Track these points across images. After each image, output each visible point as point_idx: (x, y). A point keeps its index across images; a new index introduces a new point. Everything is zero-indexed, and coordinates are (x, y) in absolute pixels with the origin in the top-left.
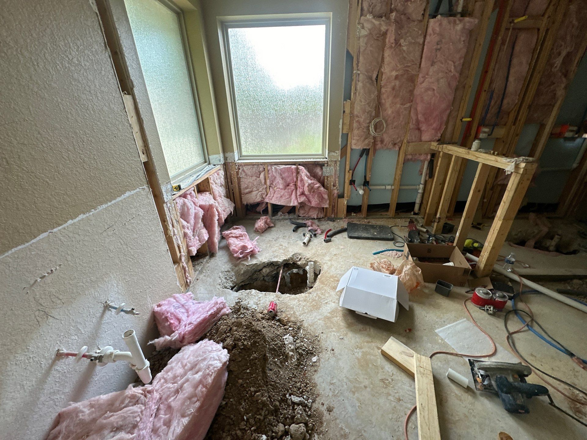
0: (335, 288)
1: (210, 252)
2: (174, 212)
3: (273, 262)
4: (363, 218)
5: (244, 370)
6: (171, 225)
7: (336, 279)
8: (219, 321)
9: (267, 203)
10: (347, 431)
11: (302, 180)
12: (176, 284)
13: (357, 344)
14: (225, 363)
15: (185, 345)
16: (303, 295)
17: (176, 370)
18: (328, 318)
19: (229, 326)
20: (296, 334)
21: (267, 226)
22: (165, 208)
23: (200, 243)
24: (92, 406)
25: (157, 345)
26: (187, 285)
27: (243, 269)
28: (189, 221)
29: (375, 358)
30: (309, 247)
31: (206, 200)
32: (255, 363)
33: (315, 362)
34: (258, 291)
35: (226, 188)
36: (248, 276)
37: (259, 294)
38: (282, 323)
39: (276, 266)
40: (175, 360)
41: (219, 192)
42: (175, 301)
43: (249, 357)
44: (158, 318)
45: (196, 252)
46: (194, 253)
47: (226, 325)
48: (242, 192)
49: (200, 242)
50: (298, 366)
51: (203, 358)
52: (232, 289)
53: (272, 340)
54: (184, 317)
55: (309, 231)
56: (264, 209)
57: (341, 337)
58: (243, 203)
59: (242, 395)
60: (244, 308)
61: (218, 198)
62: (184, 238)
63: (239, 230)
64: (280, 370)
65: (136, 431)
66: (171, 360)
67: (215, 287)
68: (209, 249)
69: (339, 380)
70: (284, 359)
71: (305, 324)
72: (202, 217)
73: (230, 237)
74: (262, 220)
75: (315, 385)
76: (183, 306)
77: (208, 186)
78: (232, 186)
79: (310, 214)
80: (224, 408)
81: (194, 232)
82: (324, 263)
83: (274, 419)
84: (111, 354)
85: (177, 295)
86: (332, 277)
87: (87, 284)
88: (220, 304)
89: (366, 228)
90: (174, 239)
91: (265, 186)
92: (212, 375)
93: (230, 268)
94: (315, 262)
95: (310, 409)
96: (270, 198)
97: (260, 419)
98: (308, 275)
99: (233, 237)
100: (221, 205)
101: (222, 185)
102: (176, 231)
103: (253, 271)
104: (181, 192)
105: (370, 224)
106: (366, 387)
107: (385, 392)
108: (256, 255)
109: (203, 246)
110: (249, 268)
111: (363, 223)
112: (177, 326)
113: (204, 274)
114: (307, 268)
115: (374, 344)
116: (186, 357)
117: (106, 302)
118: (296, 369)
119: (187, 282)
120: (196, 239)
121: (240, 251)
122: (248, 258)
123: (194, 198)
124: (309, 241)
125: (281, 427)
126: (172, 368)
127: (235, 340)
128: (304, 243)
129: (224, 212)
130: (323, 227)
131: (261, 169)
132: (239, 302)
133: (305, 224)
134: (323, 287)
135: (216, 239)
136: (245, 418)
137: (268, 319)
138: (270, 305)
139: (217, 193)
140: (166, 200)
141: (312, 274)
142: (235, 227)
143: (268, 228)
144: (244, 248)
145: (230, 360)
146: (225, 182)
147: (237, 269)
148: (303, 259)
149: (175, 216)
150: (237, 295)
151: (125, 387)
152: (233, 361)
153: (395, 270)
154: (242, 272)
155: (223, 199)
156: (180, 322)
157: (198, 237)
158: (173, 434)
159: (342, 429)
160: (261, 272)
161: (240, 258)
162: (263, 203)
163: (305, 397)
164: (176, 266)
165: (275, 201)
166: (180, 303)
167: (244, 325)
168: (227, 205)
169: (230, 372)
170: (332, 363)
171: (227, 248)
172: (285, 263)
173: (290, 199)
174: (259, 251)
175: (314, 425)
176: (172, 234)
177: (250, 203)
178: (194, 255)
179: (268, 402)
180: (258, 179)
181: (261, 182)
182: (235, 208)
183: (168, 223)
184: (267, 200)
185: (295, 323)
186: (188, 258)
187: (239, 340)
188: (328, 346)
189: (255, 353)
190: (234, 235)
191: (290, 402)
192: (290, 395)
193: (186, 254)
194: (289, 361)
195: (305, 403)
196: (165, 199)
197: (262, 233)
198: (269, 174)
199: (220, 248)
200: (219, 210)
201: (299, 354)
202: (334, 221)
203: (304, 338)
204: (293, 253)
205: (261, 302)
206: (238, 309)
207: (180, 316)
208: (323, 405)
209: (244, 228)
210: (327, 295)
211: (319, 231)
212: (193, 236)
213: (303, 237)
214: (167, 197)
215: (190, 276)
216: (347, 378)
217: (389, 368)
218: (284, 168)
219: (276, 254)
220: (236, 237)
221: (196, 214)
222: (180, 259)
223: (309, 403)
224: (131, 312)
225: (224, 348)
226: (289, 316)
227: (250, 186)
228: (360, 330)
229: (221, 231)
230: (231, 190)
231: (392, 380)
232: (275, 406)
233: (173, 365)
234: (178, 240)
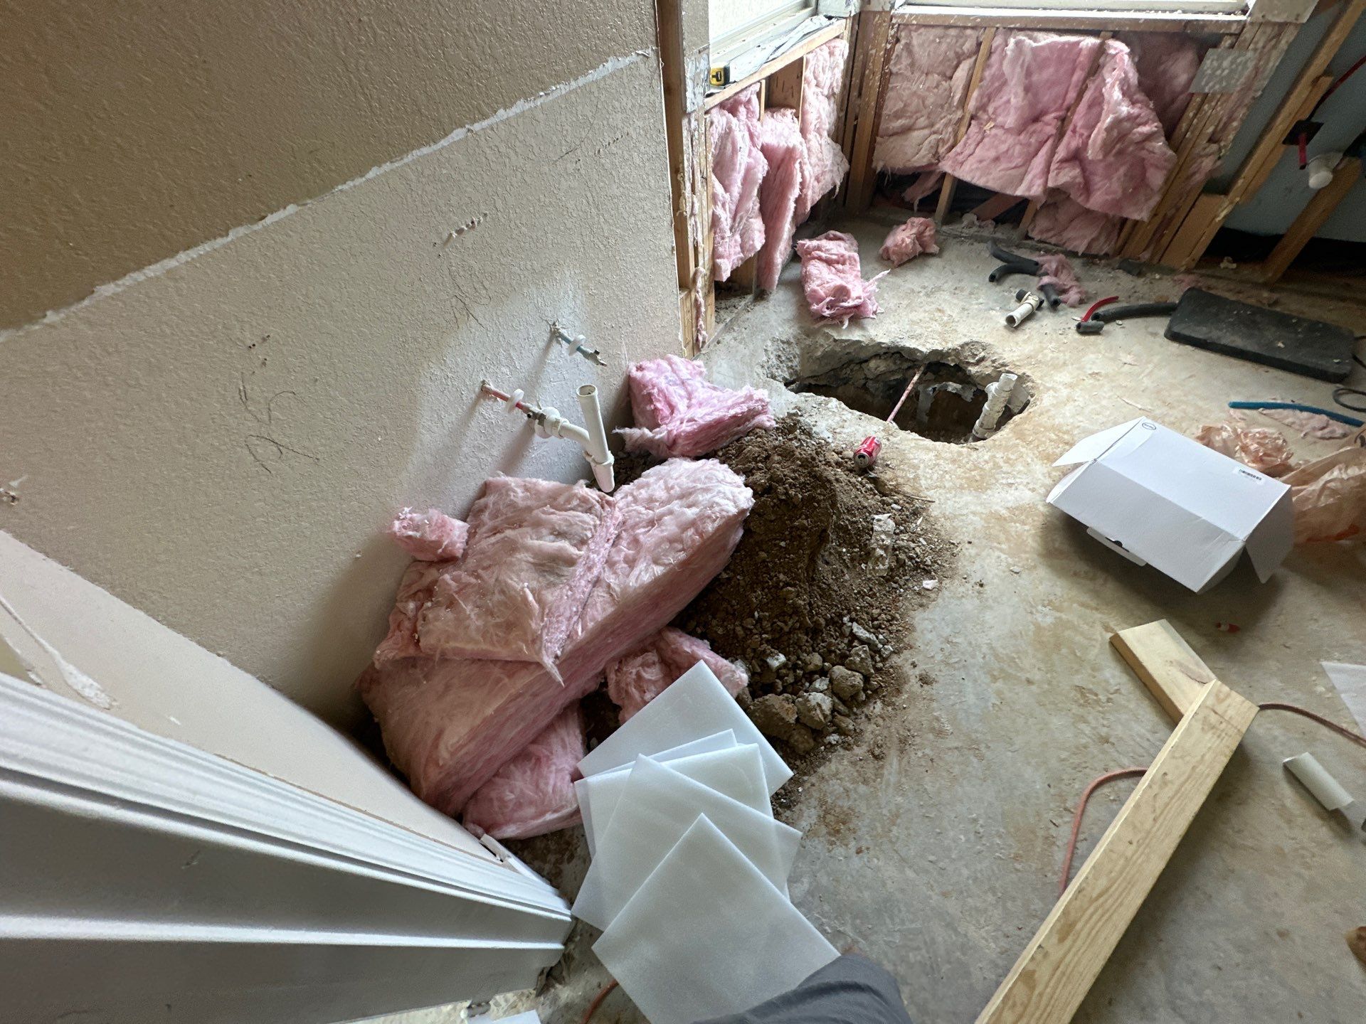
0: (1050, 458)
1: (758, 287)
2: (702, 149)
3: (903, 348)
4: (1256, 285)
5: (776, 539)
6: (688, 185)
7: (1066, 437)
8: (747, 435)
9: (944, 175)
10: (948, 727)
11: (1098, 101)
12: (677, 335)
13: (1052, 598)
14: (742, 512)
15: (675, 456)
16: (953, 447)
17: (654, 490)
18: (1000, 518)
19: (766, 450)
20: (906, 521)
21: (919, 249)
22: (685, 133)
23: (742, 255)
24: (526, 489)
25: (627, 440)
26: (696, 347)
27: (823, 345)
28: (730, 185)
29: (1086, 642)
30: (1021, 336)
31: (781, 134)
32: (801, 537)
33: (928, 590)
34: (843, 405)
35: (840, 109)
36: (829, 367)
37: (845, 412)
38: (880, 488)
39: (907, 360)
40: (655, 474)
41: (819, 117)
42: (669, 368)
43: (792, 521)
44: (635, 391)
45: (729, 275)
46: (725, 275)
47: (759, 447)
48: (883, 126)
49: (743, 252)
50: (888, 581)
51: (704, 486)
52: (787, 385)
53: (848, 511)
54: (681, 405)
55: (1042, 288)
56: (926, 194)
57: (1016, 569)
58: (873, 166)
59: (760, 578)
60: (803, 431)
61: (812, 136)
62: (710, 230)
63: (841, 243)
64: (845, 571)
65: (585, 548)
66: (648, 471)
67: (752, 367)
68: (758, 277)
69: (970, 643)
70: (861, 556)
71: (934, 511)
72: (760, 181)
73: (814, 258)
74: (913, 226)
75: (911, 629)
76: (683, 383)
77: (795, 89)
78: (858, 102)
79: (1069, 234)
80: (723, 584)
81: (734, 219)
82: (1048, 389)
83: (807, 641)
84: (557, 422)
85: (676, 359)
86: (1054, 428)
87: (526, 273)
88: (757, 401)
89: (1252, 319)
90: (691, 222)
91: (959, 114)
92: (715, 521)
93: (794, 337)
94: (1022, 379)
95: (884, 660)
96: (960, 158)
97: (782, 629)
98: (986, 406)
99: (820, 259)
100: (814, 160)
101: (834, 94)
102: (697, 205)
103: (846, 359)
104: (729, 91)
105: (1278, 309)
106: (1029, 682)
107: (1074, 711)
108: (865, 321)
109: (747, 263)
110: (838, 349)
111: (1252, 301)
112: (667, 417)
113: (735, 334)
114: (992, 388)
115: (1099, 616)
116: (675, 475)
117: (554, 324)
118: (880, 584)
119: (697, 340)
120: (736, 241)
121: (828, 299)
122: (842, 323)
123: (755, 120)
124: (1029, 317)
125: (816, 659)
126: (648, 485)
127: (771, 479)
128: (1011, 320)
129: (816, 183)
130: (1091, 287)
131: (968, 46)
132: (796, 414)
133: (1037, 264)
134: (1017, 445)
135: (780, 256)
136: (756, 614)
137: (851, 471)
138: (865, 442)
139: (812, 118)
140: (690, 108)
141: (1000, 407)
142: (832, 233)
143: (918, 257)
144: (842, 292)
145: (753, 511)
146: (844, 85)
147: (808, 342)
148: (988, 363)
149: (703, 161)
150: (795, 400)
151: (575, 482)
152: (760, 515)
153: (1289, 469)
154: (819, 353)
155: (823, 142)
156: (672, 412)
157: (742, 236)
158: (637, 579)
159: (937, 719)
160: (864, 365)
161: (823, 317)
162: (930, 173)
163: (881, 637)
164: (683, 295)
165: (970, 172)
166: (678, 375)
167: (798, 459)
168: (829, 163)
169: (748, 533)
170: (969, 607)
171: (798, 286)
172: (933, 359)
173: (1022, 170)
174: (875, 313)
175: (881, 686)
176: (688, 209)
177: (892, 169)
178: (724, 279)
179: (805, 612)
180: (945, 84)
181: (950, 97)
182: (847, 176)
183: (683, 177)
184: (946, 166)
185: (910, 500)
186: (710, 286)
187: (781, 481)
188: (973, 574)
189: (806, 519)
190: (823, 255)
191: (847, 631)
192: (852, 620)
193: (708, 273)
194: (870, 564)
195: (876, 646)
196: (688, 104)
197: (900, 266)
198: (986, 65)
199: (782, 283)
200: (806, 173)
201: (898, 560)
202: (1140, 274)
203: (920, 536)
204: (967, 340)
205: (845, 431)
206: (790, 426)
207: (675, 400)
208: (915, 666)
209: (855, 243)
210: (1020, 467)
211: (1073, 296)
212: (731, 229)
213: (1013, 303)
214: (693, 97)
215: (706, 330)
216: (992, 648)
217: (1113, 675)
218: (1051, 46)
219: (919, 331)
220: (829, 262)
221: (749, 171)
222: (694, 281)
223: (886, 649)
224: (593, 356)
225: (746, 485)
226: (901, 481)
227: (912, 108)
228: (1075, 574)
229: (795, 237)
230: (851, 116)
231: (1109, 700)
232: (816, 623)
233: (651, 480)
234: (698, 232)
